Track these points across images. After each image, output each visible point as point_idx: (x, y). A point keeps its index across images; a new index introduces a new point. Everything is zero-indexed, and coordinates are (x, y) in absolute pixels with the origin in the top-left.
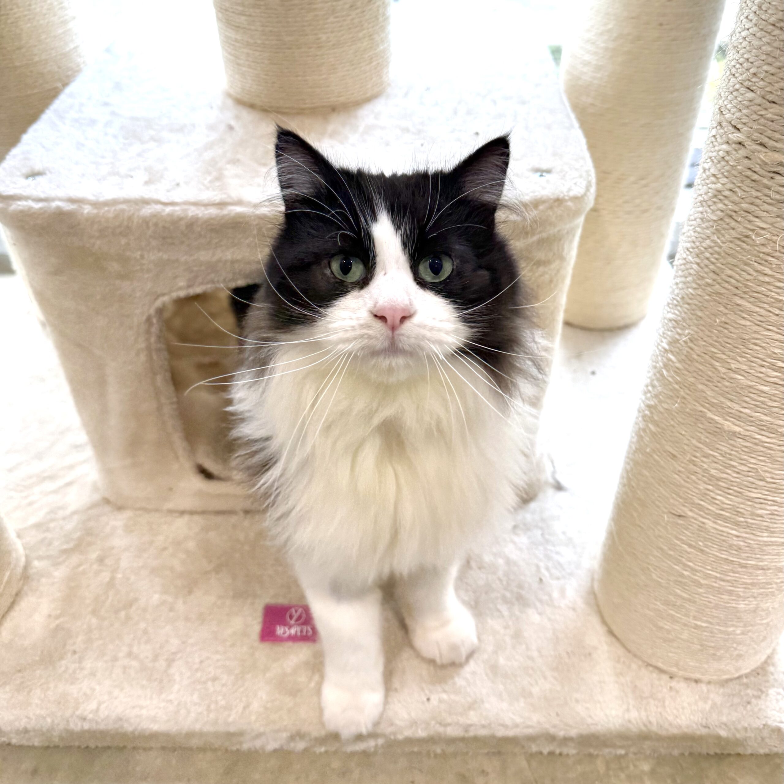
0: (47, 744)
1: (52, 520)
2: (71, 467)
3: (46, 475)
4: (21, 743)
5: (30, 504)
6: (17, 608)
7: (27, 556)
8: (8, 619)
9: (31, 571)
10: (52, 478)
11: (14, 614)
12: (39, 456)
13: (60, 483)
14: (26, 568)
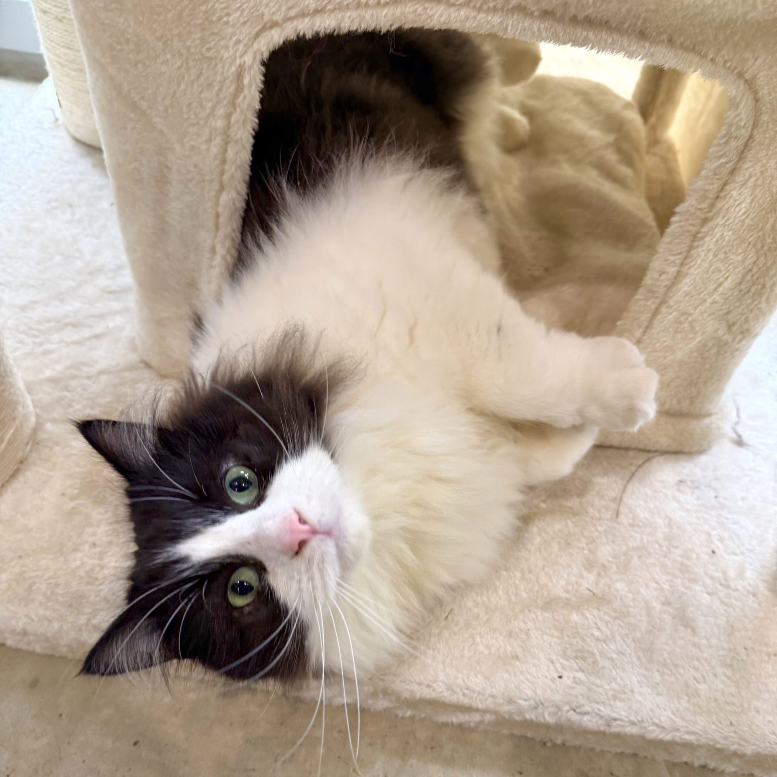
0: (50, 652)
1: (74, 377)
2: (102, 316)
3: (68, 320)
4: (19, 646)
5: (46, 353)
6: (21, 478)
7: (37, 416)
8: (9, 490)
9: (43, 436)
10: (75, 325)
11: (18, 484)
12: (61, 297)
13: (86, 333)
14: (35, 430)
